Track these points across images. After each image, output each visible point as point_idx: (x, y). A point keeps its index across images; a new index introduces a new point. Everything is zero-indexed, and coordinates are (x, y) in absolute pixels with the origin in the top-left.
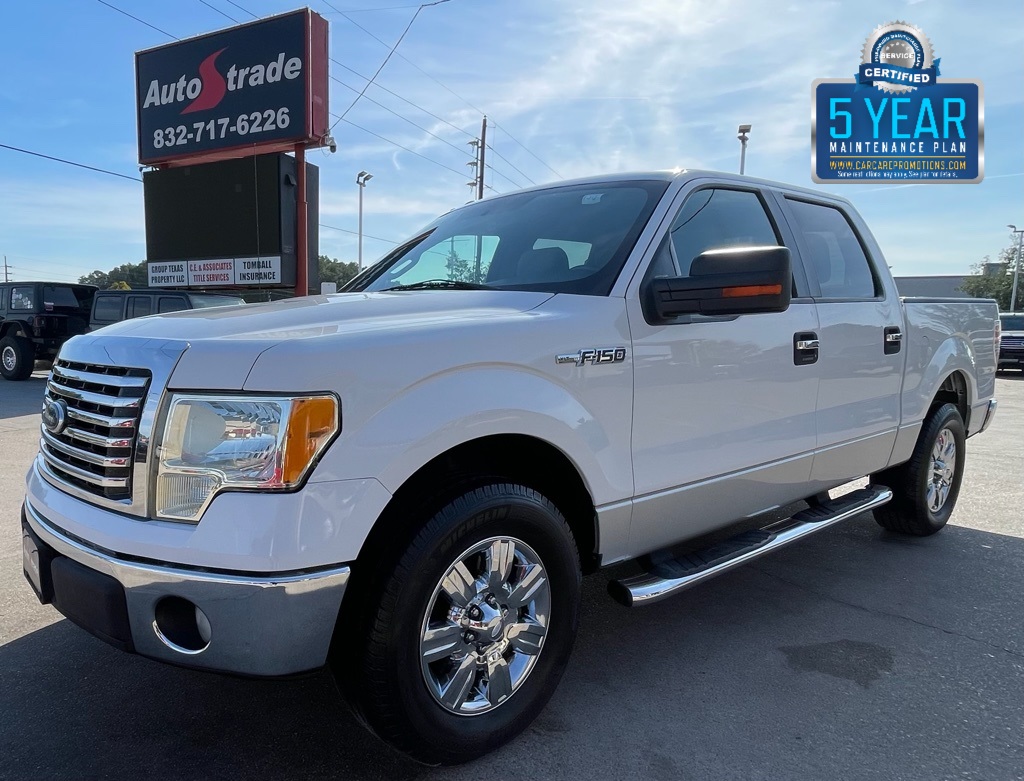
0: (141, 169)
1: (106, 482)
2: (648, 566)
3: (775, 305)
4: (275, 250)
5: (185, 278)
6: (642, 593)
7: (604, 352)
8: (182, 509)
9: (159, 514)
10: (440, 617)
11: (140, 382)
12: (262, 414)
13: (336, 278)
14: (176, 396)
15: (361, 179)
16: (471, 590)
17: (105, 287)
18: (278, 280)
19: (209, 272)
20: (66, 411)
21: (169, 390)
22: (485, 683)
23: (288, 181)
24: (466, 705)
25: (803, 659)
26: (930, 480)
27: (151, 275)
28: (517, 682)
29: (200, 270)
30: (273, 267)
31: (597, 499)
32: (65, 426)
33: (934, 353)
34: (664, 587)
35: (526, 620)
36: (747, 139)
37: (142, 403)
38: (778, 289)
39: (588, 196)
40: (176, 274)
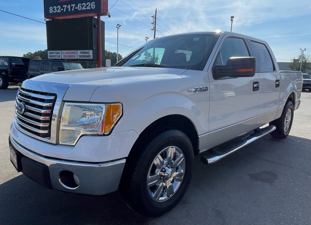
0: (45, 20)
1: (41, 132)
2: (212, 152)
3: (251, 74)
4: (91, 48)
5: (61, 56)
6: (211, 160)
7: (202, 88)
8: (68, 141)
9: (60, 143)
10: (153, 172)
11: (52, 98)
12: (96, 109)
13: (110, 57)
14: (66, 103)
15: (118, 26)
16: (162, 163)
17: (32, 58)
18: (91, 58)
19: (69, 55)
20: (25, 106)
21: (64, 101)
22: (166, 191)
23: (95, 26)
24: (160, 199)
25: (255, 177)
26: (285, 123)
27: (49, 55)
28: (175, 190)
29: (66, 54)
30: (90, 54)
31: (199, 133)
32: (25, 111)
33: (287, 87)
34: (217, 158)
35: (178, 171)
36: (233, 20)
37: (54, 105)
38: (252, 70)
39: (195, 38)
40: (57, 55)
